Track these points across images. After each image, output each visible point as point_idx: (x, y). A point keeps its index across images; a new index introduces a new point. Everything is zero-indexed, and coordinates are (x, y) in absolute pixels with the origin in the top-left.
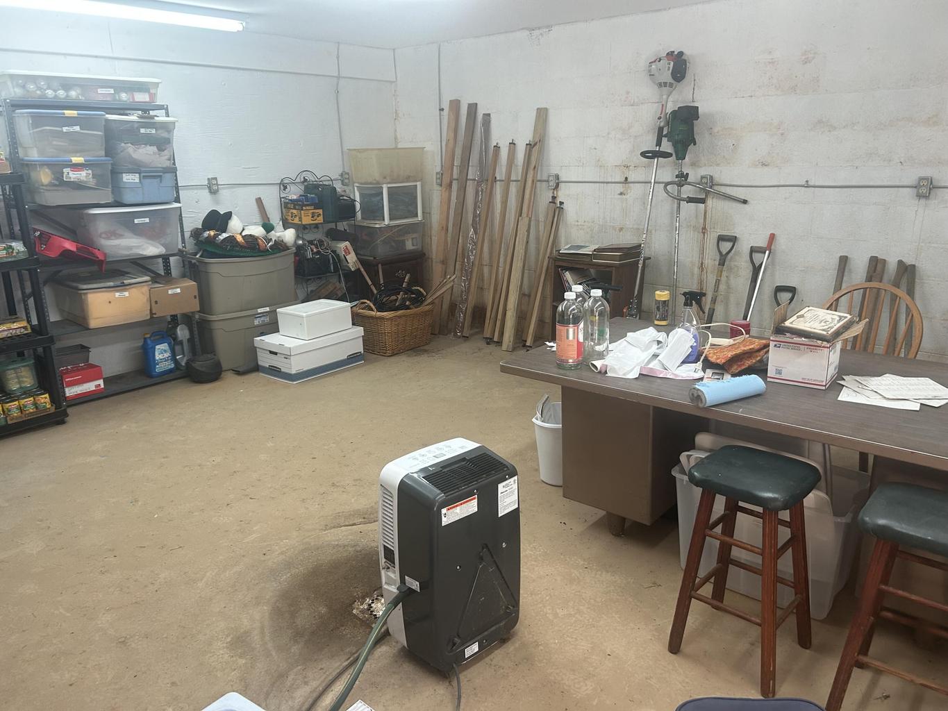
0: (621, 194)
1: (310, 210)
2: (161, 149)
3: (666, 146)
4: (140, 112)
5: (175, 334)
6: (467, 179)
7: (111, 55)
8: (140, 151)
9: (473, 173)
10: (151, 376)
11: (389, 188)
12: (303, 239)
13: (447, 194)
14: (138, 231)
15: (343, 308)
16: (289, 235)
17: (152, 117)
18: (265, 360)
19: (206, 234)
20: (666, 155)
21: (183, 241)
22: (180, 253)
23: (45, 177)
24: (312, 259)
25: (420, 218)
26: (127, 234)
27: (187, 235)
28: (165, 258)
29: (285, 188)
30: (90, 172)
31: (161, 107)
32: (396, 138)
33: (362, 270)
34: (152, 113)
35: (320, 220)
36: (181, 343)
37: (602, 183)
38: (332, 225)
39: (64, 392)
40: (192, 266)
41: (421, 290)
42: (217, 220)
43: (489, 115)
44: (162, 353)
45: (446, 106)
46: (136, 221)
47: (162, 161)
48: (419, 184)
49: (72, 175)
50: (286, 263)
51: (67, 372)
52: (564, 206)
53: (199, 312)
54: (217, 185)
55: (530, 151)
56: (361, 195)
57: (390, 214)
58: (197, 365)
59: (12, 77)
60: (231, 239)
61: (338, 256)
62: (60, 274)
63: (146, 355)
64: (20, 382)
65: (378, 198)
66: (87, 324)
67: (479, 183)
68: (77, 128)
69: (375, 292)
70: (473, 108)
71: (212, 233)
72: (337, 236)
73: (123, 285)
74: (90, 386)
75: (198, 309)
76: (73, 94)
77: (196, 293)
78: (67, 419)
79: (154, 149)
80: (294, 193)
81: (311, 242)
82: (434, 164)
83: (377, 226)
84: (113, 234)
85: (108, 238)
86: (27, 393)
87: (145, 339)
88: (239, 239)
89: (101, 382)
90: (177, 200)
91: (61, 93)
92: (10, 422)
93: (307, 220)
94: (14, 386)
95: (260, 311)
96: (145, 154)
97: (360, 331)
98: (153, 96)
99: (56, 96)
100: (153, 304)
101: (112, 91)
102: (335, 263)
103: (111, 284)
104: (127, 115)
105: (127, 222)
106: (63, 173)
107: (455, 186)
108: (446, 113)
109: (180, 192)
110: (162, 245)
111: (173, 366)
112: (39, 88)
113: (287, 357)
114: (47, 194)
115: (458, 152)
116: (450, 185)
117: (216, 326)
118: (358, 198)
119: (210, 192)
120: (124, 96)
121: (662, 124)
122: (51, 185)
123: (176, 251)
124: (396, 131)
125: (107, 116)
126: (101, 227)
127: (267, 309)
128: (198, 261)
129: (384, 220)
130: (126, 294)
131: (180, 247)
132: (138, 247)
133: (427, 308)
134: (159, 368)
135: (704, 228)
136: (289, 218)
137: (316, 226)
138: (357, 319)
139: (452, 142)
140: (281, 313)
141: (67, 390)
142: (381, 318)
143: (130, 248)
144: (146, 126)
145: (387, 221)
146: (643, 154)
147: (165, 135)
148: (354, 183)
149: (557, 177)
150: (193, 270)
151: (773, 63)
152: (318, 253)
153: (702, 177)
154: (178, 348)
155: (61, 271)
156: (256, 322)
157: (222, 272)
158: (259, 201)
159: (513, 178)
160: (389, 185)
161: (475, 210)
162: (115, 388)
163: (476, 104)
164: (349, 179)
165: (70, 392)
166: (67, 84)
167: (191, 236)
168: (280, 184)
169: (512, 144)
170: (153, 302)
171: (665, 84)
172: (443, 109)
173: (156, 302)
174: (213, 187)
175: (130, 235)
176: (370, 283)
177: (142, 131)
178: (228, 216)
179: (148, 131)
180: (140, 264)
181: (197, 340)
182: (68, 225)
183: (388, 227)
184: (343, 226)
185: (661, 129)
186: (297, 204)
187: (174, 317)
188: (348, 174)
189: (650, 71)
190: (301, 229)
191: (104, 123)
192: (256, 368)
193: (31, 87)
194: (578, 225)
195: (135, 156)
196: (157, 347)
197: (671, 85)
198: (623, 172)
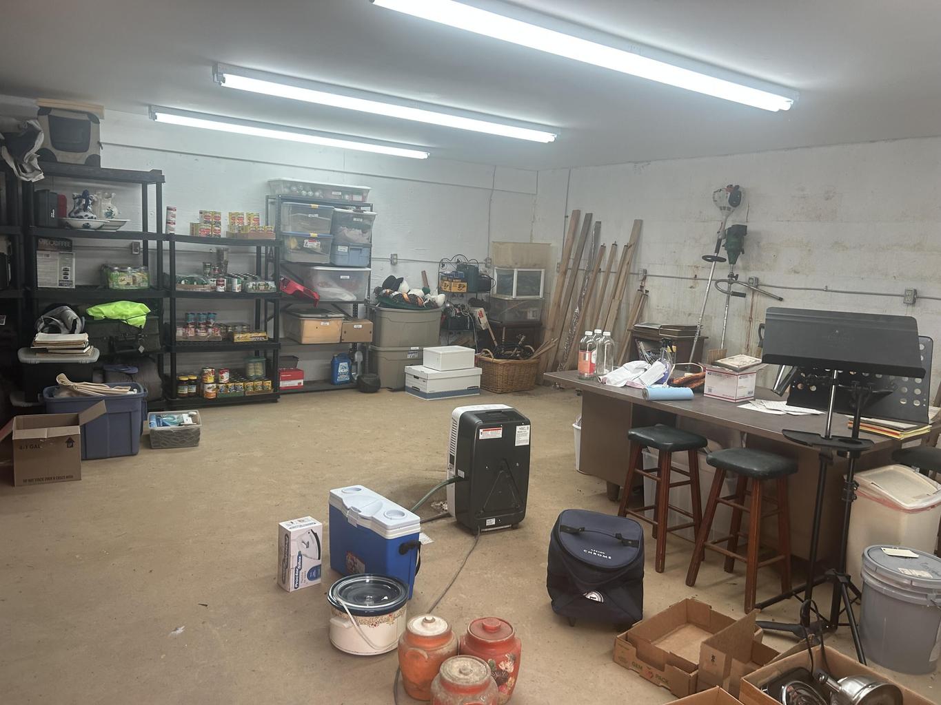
0: (691, 287)
1: (458, 282)
2: (364, 232)
3: (723, 253)
4: (355, 207)
5: (354, 357)
6: (578, 269)
7: (343, 170)
8: (352, 232)
9: (583, 265)
10: (333, 383)
11: (518, 272)
12: (450, 303)
13: (562, 278)
14: (342, 284)
15: (470, 352)
16: (440, 298)
17: (362, 211)
18: (410, 382)
19: (384, 291)
20: (723, 260)
21: (369, 294)
22: (366, 302)
23: (293, 244)
24: (455, 318)
25: (541, 296)
26: (335, 285)
27: (372, 291)
28: (355, 304)
29: (443, 266)
30: (320, 243)
31: (368, 205)
32: (531, 236)
33: (490, 329)
34: (362, 208)
35: (465, 290)
36: (356, 364)
37: (679, 278)
38: (474, 295)
39: (279, 384)
40: (372, 312)
41: (531, 348)
42: (393, 283)
43: (600, 223)
44: (343, 368)
45: (570, 214)
46: (341, 277)
47: (364, 240)
48: (543, 270)
49: (309, 244)
50: (435, 318)
51: (283, 371)
52: (649, 294)
53: (372, 344)
54: (397, 259)
55: (627, 251)
56: (499, 276)
57: (517, 291)
58: (364, 379)
59: (284, 182)
60: (401, 296)
61: (474, 318)
62: (290, 307)
63: (333, 368)
64: (255, 372)
65: (511, 278)
66: (301, 340)
67: (587, 272)
68: (316, 215)
69: (496, 345)
70: (589, 217)
71: (388, 291)
72: (475, 303)
73: (327, 317)
74: (295, 383)
75: (371, 341)
76: (317, 194)
77: (372, 330)
78: (278, 400)
79: (360, 231)
80: (449, 269)
81: (456, 306)
82: (557, 257)
83: (507, 299)
84: (326, 284)
85: (323, 287)
86: (259, 379)
87: (334, 357)
88: (406, 296)
89: (302, 381)
90: (369, 266)
91: (311, 193)
92: (247, 395)
93: (455, 289)
94: (252, 374)
95: (412, 348)
96: (354, 234)
97: (479, 371)
98: (364, 198)
99: (307, 195)
100: (343, 333)
101: (340, 194)
102: (471, 323)
103: (320, 316)
104: (347, 209)
105: (335, 277)
106: (304, 242)
107: (569, 272)
108: (569, 219)
109: (372, 262)
110: (356, 295)
111: (349, 379)
112: (299, 190)
113: (425, 380)
114: (292, 254)
115: (575, 248)
116: (565, 273)
117: (381, 355)
118: (496, 278)
119: (391, 263)
120: (347, 197)
121: (720, 237)
122: (296, 249)
123: (363, 300)
124: (532, 231)
125: (336, 209)
126: (320, 278)
127: (418, 348)
128: (377, 309)
129: (512, 295)
130: (328, 324)
131: (366, 298)
132: (340, 294)
133: (533, 361)
134: (340, 379)
135: (751, 318)
136: (443, 287)
137: (462, 295)
138: (478, 362)
139: (571, 240)
140: (427, 351)
141: (281, 382)
142: (496, 364)
143: (335, 294)
144: (357, 216)
145: (514, 296)
146: (705, 258)
147: (367, 222)
148: (494, 266)
149: (645, 271)
150: (372, 315)
151: (804, 198)
152: (460, 314)
153: (750, 279)
154: (354, 367)
155: (290, 305)
156: (409, 356)
157: (391, 317)
158: (424, 273)
159: (612, 270)
160: (519, 270)
161: (581, 293)
162: (309, 388)
163: (592, 214)
164: (491, 263)
165: (283, 384)
166: (315, 187)
167: (375, 292)
168: (440, 263)
169: (615, 245)
170: (343, 332)
171: (724, 208)
172: (567, 217)
173: (345, 332)
174: (393, 261)
175: (336, 286)
176: (494, 339)
177: (355, 219)
178: (401, 280)
179: (358, 220)
180: (338, 306)
181: (367, 363)
182: (299, 276)
183: (515, 300)
184: (482, 296)
185: (719, 242)
186: (450, 277)
187: (354, 344)
188: (491, 259)
189: (714, 198)
190: (451, 295)
191: (332, 213)
192: (403, 388)
193: (294, 188)
194: (658, 309)
195: (348, 235)
196: (341, 364)
197: (729, 209)
198: (694, 272)
